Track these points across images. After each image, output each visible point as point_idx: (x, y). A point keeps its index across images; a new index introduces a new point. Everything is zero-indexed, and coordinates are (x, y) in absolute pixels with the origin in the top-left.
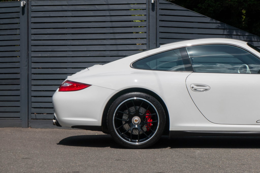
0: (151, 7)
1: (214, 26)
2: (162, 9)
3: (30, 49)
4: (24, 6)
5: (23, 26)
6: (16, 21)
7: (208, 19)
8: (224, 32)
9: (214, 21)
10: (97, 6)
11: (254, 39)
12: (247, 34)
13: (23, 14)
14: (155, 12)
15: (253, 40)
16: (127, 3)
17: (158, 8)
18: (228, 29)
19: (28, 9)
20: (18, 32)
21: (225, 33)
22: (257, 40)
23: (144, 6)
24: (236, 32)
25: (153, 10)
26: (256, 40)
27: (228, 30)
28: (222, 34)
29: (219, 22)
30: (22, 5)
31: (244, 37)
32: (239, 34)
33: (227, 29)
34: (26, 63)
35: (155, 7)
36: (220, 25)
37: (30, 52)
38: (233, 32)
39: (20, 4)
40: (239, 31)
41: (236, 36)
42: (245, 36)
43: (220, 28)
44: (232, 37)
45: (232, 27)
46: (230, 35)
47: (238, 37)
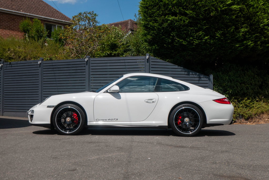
0: (147, 61)
1: (180, 70)
2: (153, 62)
3: (90, 82)
4: (87, 61)
5: (87, 70)
6: (84, 68)
7: (176, 67)
9: (180, 67)
10: (121, 61)
12: (198, 74)
13: (87, 65)
14: (149, 63)
15: (201, 77)
16: (135, 59)
17: (150, 61)
19: (89, 62)
20: (85, 73)
21: (186, 73)
22: (203, 76)
23: (143, 60)
24: (192, 73)
25: (148, 62)
28: (184, 74)
29: (182, 68)
30: (86, 60)
32: (193, 74)
33: (187, 71)
34: (88, 89)
35: (149, 61)
37: (90, 83)
38: (190, 73)
39: (85, 60)
40: (194, 72)
43: (183, 71)
44: (189, 75)
45: (190, 71)
46: (189, 74)
47: (193, 75)
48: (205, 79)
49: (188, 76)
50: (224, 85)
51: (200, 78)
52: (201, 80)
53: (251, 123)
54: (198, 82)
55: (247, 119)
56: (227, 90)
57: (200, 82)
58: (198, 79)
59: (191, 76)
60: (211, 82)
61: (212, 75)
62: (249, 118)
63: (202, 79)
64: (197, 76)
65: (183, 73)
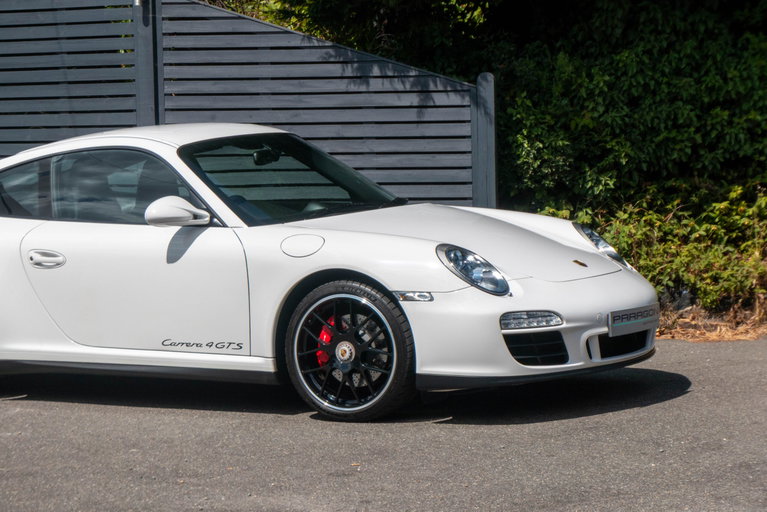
0: (139, 15)
1: (315, 55)
2: (170, 19)
7: (297, 38)
8: (344, 70)
9: (315, 42)
11: (436, 86)
12: (413, 73)
14: (151, 26)
15: (432, 87)
17: (159, 16)
18: (357, 62)
21: (349, 71)
22: (445, 87)
24: (381, 69)
25: (145, 22)
26: (440, 88)
27: (356, 65)
28: (339, 75)
29: (327, 43)
31: (403, 83)
32: (390, 74)
33: (352, 62)
35: (151, 15)
36: (331, 51)
38: (371, 70)
40: (390, 65)
41: (380, 80)
42: (406, 80)
43: (332, 60)
44: (368, 84)
45: (369, 56)
46: (364, 78)
47: (386, 81)
48: (454, 99)
49: (363, 88)
50: (586, 121)
51: (425, 92)
52: (432, 104)
53: (741, 328)
54: (419, 114)
55: (719, 308)
56: (607, 152)
57: (430, 115)
58: (414, 99)
59: (375, 84)
60: (487, 113)
61: (491, 77)
62: (731, 304)
63: (439, 99)
64: (408, 87)
65: (336, 69)
